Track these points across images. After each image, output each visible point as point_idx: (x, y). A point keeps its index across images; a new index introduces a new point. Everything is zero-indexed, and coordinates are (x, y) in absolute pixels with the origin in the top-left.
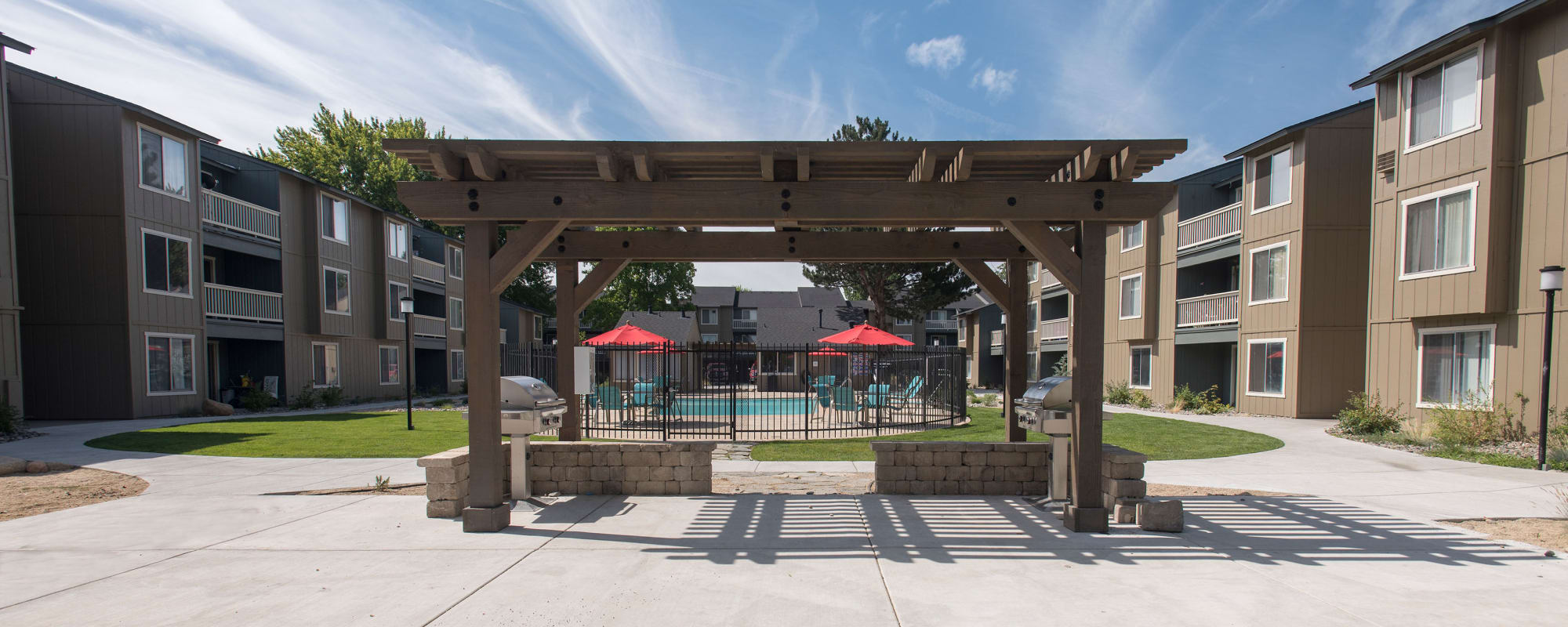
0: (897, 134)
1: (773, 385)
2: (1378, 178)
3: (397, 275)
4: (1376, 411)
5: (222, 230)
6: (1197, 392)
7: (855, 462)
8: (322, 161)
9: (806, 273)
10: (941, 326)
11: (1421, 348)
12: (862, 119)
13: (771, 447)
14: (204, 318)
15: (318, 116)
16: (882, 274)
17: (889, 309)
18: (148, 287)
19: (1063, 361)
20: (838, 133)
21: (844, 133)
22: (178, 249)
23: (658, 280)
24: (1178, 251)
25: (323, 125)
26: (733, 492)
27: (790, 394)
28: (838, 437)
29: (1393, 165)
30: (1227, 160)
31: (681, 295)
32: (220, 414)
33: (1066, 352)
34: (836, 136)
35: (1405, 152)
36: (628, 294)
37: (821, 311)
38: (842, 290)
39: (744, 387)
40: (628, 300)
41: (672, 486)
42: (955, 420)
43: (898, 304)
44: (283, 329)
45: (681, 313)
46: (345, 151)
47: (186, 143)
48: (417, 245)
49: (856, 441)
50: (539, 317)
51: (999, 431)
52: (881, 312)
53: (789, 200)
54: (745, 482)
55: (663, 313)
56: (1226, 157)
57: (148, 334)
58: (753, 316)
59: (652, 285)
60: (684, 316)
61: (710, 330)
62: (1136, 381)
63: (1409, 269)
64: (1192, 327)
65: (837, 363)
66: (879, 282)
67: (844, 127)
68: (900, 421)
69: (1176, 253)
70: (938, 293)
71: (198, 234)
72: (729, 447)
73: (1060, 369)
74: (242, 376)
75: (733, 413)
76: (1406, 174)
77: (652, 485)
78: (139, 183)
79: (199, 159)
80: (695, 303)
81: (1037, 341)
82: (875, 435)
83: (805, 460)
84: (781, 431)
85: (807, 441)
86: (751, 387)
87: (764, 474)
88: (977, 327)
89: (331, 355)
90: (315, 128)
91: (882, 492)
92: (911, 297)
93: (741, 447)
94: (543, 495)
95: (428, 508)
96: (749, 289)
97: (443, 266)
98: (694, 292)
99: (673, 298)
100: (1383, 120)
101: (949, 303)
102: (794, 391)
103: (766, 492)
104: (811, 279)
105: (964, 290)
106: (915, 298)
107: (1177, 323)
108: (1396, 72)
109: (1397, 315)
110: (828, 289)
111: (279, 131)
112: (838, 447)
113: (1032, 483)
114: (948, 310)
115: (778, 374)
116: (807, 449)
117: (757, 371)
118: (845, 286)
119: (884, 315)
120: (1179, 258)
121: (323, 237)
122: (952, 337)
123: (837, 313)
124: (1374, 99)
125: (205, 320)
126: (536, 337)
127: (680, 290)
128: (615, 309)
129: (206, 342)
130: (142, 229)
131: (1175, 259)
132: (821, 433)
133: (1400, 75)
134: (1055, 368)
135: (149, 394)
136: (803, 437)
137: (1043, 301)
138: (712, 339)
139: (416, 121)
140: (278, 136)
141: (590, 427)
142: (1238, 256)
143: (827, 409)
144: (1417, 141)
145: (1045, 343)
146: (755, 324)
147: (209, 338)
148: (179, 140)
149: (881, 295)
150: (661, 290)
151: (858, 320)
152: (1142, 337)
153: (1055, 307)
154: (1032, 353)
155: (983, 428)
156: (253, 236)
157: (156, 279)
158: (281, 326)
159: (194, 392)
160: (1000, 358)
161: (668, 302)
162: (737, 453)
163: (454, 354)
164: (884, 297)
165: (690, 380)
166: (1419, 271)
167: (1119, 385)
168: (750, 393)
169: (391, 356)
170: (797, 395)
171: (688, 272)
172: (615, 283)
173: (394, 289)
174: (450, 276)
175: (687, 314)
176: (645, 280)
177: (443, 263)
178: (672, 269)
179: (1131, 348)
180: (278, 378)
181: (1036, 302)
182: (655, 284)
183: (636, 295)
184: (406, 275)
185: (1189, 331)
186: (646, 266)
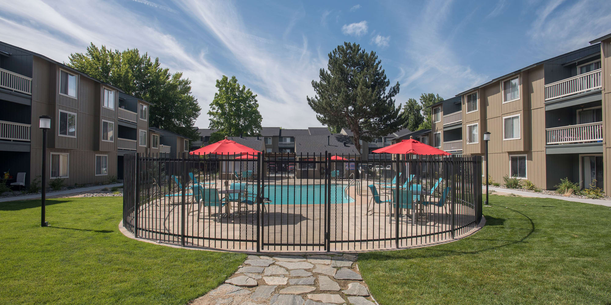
0: (365, 51)
1: (304, 175)
3: (107, 117)
8: (89, 67)
9: (319, 118)
10: (375, 145)
12: (347, 43)
15: (89, 48)
16: (358, 119)
17: (360, 136)
20: (335, 49)
21: (339, 49)
23: (244, 123)
24: (545, 101)
25: (91, 52)
28: (424, 243)
30: (591, 44)
31: (256, 131)
34: (335, 51)
36: (230, 130)
37: (329, 137)
40: (230, 133)
44: (30, 145)
45: (257, 138)
46: (100, 63)
48: (121, 103)
50: (187, 140)
55: (246, 138)
56: (591, 42)
58: (288, 140)
59: (241, 126)
60: (258, 139)
61: (269, 147)
62: (514, 174)
64: (558, 144)
66: (356, 123)
67: (339, 47)
69: (544, 102)
74: (5, 172)
80: (262, 133)
82: (451, 238)
85: (398, 252)
89: (64, 159)
90: (88, 53)
93: (344, 267)
96: (285, 128)
97: (136, 114)
98: (263, 130)
99: (252, 131)
104: (321, 122)
105: (399, 127)
107: (546, 142)
111: (72, 55)
115: (308, 169)
119: (359, 139)
120: (547, 105)
121: (60, 93)
123: (336, 138)
126: (185, 150)
127: (255, 128)
131: (544, 106)
132: (409, 240)
136: (394, 246)
137: (444, 132)
138: (270, 151)
139: (134, 50)
140: (71, 57)
142: (601, 100)
146: (289, 144)
149: (357, 129)
150: (247, 128)
151: (347, 141)
152: (522, 150)
161: (249, 134)
169: (103, 160)
170: (317, 181)
171: (259, 119)
172: (224, 125)
173: (106, 124)
174: (140, 119)
175: (260, 138)
176: (239, 123)
177: (136, 112)
178: (251, 117)
179: (510, 156)
180: (25, 173)
181: (440, 132)
182: (243, 125)
183: (234, 130)
184: (114, 117)
185: (556, 146)
186: (239, 117)
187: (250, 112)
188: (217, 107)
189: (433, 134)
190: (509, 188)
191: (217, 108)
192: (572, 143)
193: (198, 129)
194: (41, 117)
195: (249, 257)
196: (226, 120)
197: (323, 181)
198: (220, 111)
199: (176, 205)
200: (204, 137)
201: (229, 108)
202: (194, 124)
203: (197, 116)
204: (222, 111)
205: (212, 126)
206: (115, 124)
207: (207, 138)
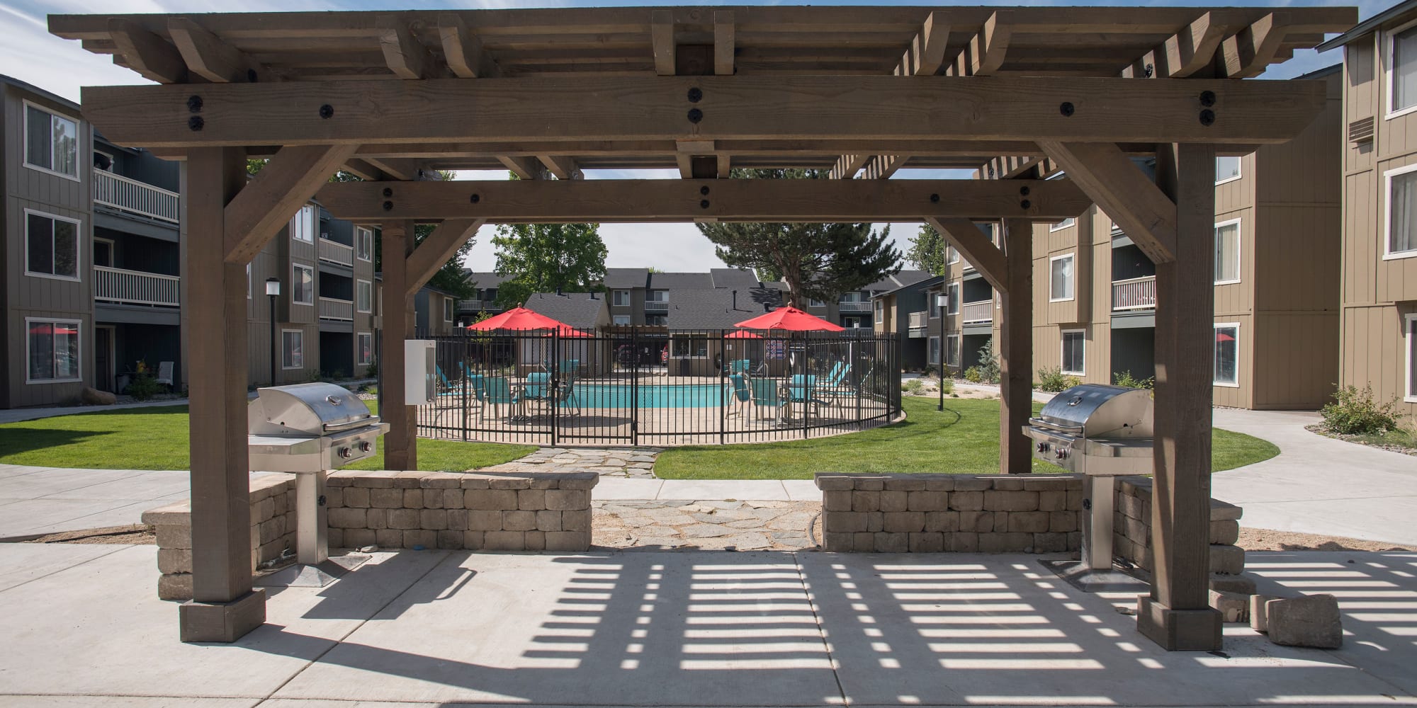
1: (685, 369)
2: (1349, 149)
3: (302, 257)
4: (1367, 407)
5: (116, 212)
6: (1139, 382)
7: (786, 482)
9: (719, 254)
10: (854, 307)
11: (1408, 336)
13: (679, 455)
14: (93, 302)
16: (797, 255)
17: (805, 290)
18: (30, 269)
19: (988, 344)
22: (66, 231)
23: (569, 261)
24: (1113, 230)
26: (623, 543)
27: (703, 379)
28: (759, 440)
29: (1372, 132)
31: (592, 276)
32: (100, 403)
33: (990, 336)
35: (1387, 118)
36: (539, 276)
37: (735, 292)
38: (755, 271)
39: (656, 371)
40: (539, 283)
41: (534, 539)
42: (891, 416)
43: (814, 285)
44: (180, 313)
45: (590, 295)
47: (78, 122)
48: (324, 227)
49: (782, 447)
50: (449, 299)
51: (945, 431)
52: (797, 293)
53: (700, 105)
54: (642, 521)
55: (571, 295)
57: (28, 319)
58: (666, 297)
59: (563, 267)
60: (593, 297)
61: (623, 311)
62: (1068, 366)
63: (1393, 248)
64: (1129, 310)
65: (755, 345)
66: (795, 262)
68: (827, 416)
69: (1110, 233)
70: (856, 274)
71: (89, 215)
72: (627, 455)
73: (987, 354)
74: (138, 362)
75: (634, 406)
76: (1386, 142)
77: (507, 538)
78: (23, 162)
79: (92, 138)
80: (607, 284)
81: (959, 325)
82: (803, 438)
83: (721, 477)
84: (691, 434)
85: (723, 448)
86: (665, 370)
87: (668, 504)
88: (894, 309)
91: (834, 548)
92: (828, 278)
93: (643, 455)
94: (354, 551)
95: (160, 585)
96: (662, 270)
97: (351, 248)
98: (606, 274)
99: (585, 279)
100: (1353, 85)
101: (866, 285)
102: (707, 376)
103: (667, 543)
104: (725, 259)
105: (882, 271)
106: (832, 279)
107: (1113, 305)
108: (1372, 31)
109: (1382, 299)
110: (742, 270)
112: (761, 456)
113: (1048, 535)
114: (863, 292)
115: (688, 357)
116: (724, 459)
117: (668, 354)
118: (757, 267)
119: (800, 297)
120: (1114, 238)
122: (867, 319)
123: (751, 295)
124: (1341, 64)
125: (94, 304)
126: (447, 319)
127: (592, 271)
128: (526, 290)
129: (94, 326)
130: (25, 209)
131: (1109, 239)
132: (739, 436)
133: (1377, 34)
134: (981, 352)
135: (29, 382)
136: (718, 442)
137: (965, 283)
138: (623, 321)
141: (468, 427)
143: (746, 404)
144: (1401, 104)
145: (966, 325)
146: (666, 306)
147: (97, 323)
148: (73, 119)
149: (797, 276)
150: (573, 271)
151: (773, 301)
152: (1075, 320)
153: (977, 291)
154: (953, 336)
155: (925, 427)
156: (150, 217)
157: (40, 261)
158: (178, 310)
159: (80, 379)
160: (922, 342)
161: (581, 284)
162: (637, 465)
163: (361, 337)
164: (799, 278)
165: (599, 364)
166: (1409, 248)
167: (1052, 371)
168: (660, 378)
169: (295, 340)
170: (710, 380)
171: (600, 253)
172: (527, 265)
173: (299, 270)
174: (358, 258)
175: (596, 295)
176: (557, 262)
177: (352, 245)
178: (584, 250)
179: (1063, 331)
180: (173, 363)
181: (958, 283)
182: (567, 265)
183: (547, 277)
184: (313, 258)
185: (1127, 314)
186: (558, 248)
187: (580, 238)
188: (512, 229)
189: (946, 287)
190: (1047, 390)
191: (510, 230)
192: (1147, 309)
193: (471, 273)
194: (268, 280)
195: (542, 449)
196: (532, 255)
197: (718, 380)
198: (517, 237)
199: (445, 409)
200: (484, 290)
201: (536, 229)
202: (462, 264)
203: (469, 247)
204: (522, 236)
205: (501, 269)
206: (314, 270)
207: (491, 292)
